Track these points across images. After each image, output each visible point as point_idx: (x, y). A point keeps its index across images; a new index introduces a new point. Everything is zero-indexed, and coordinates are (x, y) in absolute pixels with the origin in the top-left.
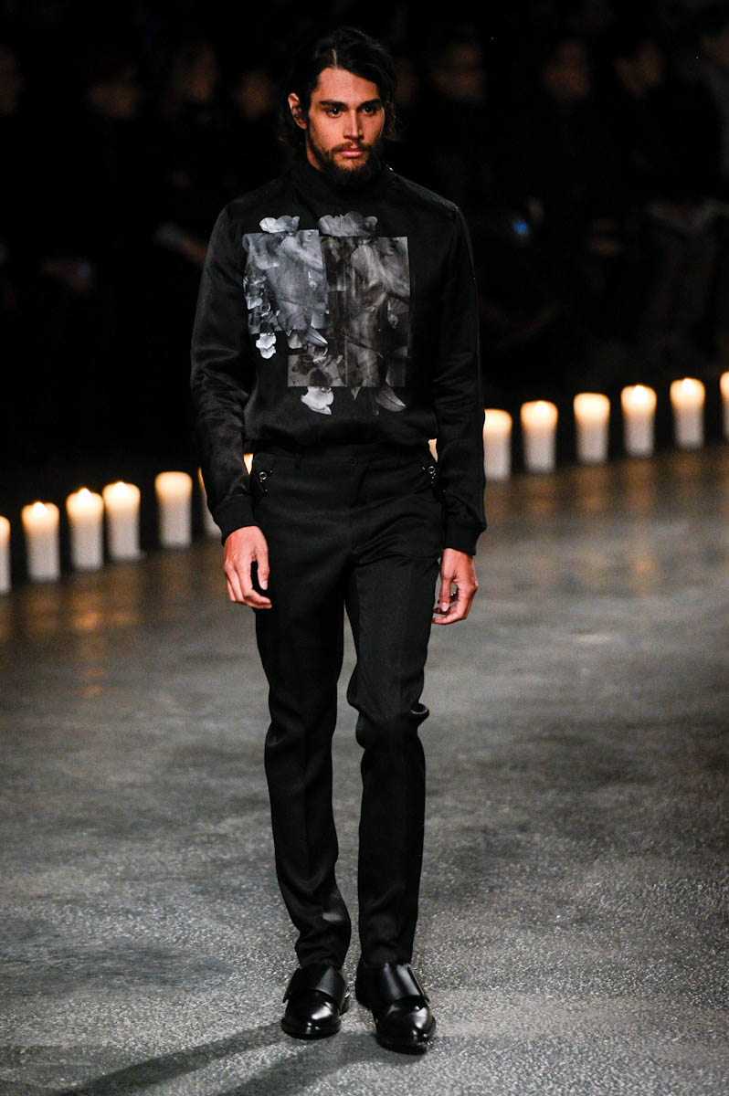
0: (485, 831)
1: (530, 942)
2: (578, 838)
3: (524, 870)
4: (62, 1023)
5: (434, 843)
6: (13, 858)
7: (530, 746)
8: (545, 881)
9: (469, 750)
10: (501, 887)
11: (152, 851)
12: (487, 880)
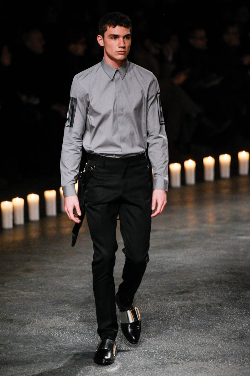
0: (207, 305)
1: (223, 345)
2: (240, 308)
3: (221, 320)
4: (59, 372)
5: (188, 310)
6: (41, 314)
7: (222, 275)
8: (228, 323)
9: (200, 277)
10: (213, 325)
11: (90, 312)
12: (208, 323)
